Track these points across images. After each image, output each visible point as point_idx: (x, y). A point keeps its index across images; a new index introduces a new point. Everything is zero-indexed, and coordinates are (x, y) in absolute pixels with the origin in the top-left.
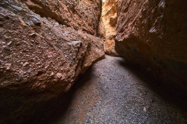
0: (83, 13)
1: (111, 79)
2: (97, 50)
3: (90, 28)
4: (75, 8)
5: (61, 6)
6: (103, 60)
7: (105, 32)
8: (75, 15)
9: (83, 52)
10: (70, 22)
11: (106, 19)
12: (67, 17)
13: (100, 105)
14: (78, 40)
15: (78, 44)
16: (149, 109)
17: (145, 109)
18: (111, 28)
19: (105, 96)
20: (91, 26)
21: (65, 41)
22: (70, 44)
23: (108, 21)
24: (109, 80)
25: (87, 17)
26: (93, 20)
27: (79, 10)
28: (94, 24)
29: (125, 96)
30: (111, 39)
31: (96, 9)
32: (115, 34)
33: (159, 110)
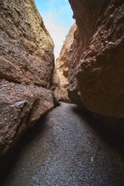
0: (36, 70)
1: (63, 129)
2: (46, 103)
3: (42, 82)
4: (28, 67)
5: (14, 68)
6: (57, 108)
7: (59, 82)
8: (28, 72)
9: (28, 110)
10: (21, 79)
11: (60, 71)
12: (18, 75)
13: (49, 163)
14: (23, 101)
15: (22, 104)
16: (95, 159)
17: (92, 160)
18: (64, 78)
19: (55, 150)
20: (43, 79)
21: (8, 104)
22: (13, 106)
23: (62, 73)
24: (62, 130)
25: (39, 72)
26: (45, 74)
27: (32, 68)
28: (46, 78)
29: (75, 147)
30: (65, 87)
31: (49, 65)
32: (68, 83)
33: (104, 158)
